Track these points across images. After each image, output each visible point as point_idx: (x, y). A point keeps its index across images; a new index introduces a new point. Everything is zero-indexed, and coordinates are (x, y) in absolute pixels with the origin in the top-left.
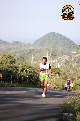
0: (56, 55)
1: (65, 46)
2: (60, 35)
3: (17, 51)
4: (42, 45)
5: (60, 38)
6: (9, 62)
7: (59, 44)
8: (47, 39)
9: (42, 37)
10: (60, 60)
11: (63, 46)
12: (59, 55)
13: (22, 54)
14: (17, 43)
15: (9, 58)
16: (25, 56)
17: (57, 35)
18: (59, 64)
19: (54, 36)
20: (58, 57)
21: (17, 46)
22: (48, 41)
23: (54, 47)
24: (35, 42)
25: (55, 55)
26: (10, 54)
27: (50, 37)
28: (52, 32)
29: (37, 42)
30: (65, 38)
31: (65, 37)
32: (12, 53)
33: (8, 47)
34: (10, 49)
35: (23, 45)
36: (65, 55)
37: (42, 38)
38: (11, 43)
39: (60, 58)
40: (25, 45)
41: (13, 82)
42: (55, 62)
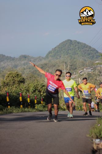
0: (76, 69)
1: (85, 56)
2: (78, 43)
3: (25, 67)
4: (57, 58)
5: (79, 46)
6: (16, 82)
7: (78, 54)
8: (63, 49)
9: (56, 47)
10: (81, 74)
11: (83, 56)
12: (79, 68)
13: (32, 70)
14: (25, 57)
15: (16, 76)
16: (36, 73)
17: (75, 43)
18: (80, 79)
19: (71, 45)
20: (78, 71)
21: (25, 61)
22: (64, 52)
23: (71, 58)
24: (48, 55)
25: (74, 68)
26: (17, 72)
27: (65, 46)
28: (68, 40)
29: (50, 54)
30: (85, 46)
31: (85, 44)
32: (19, 70)
33: (13, 63)
34: (16, 66)
35: (32, 60)
36: (86, 67)
37: (56, 49)
38: (17, 58)
39: (81, 72)
40: (35, 59)
41: (23, 107)
42: (74, 77)
